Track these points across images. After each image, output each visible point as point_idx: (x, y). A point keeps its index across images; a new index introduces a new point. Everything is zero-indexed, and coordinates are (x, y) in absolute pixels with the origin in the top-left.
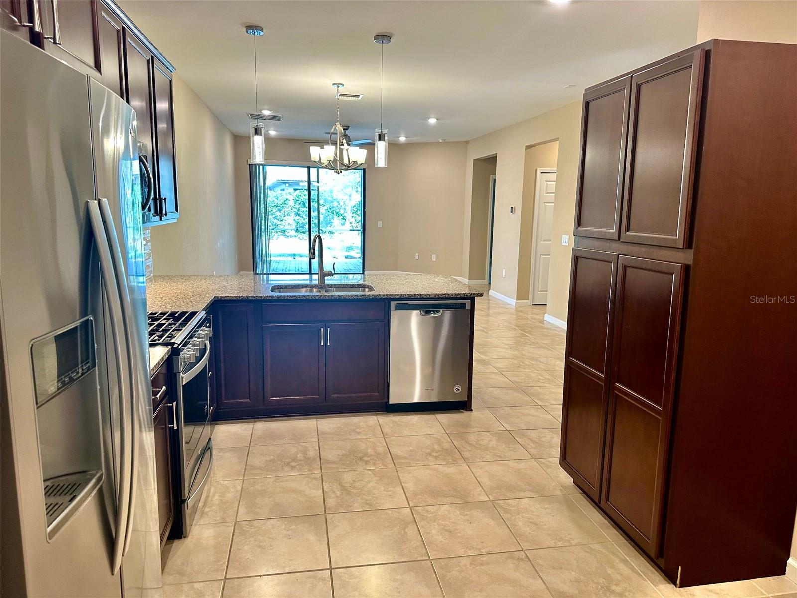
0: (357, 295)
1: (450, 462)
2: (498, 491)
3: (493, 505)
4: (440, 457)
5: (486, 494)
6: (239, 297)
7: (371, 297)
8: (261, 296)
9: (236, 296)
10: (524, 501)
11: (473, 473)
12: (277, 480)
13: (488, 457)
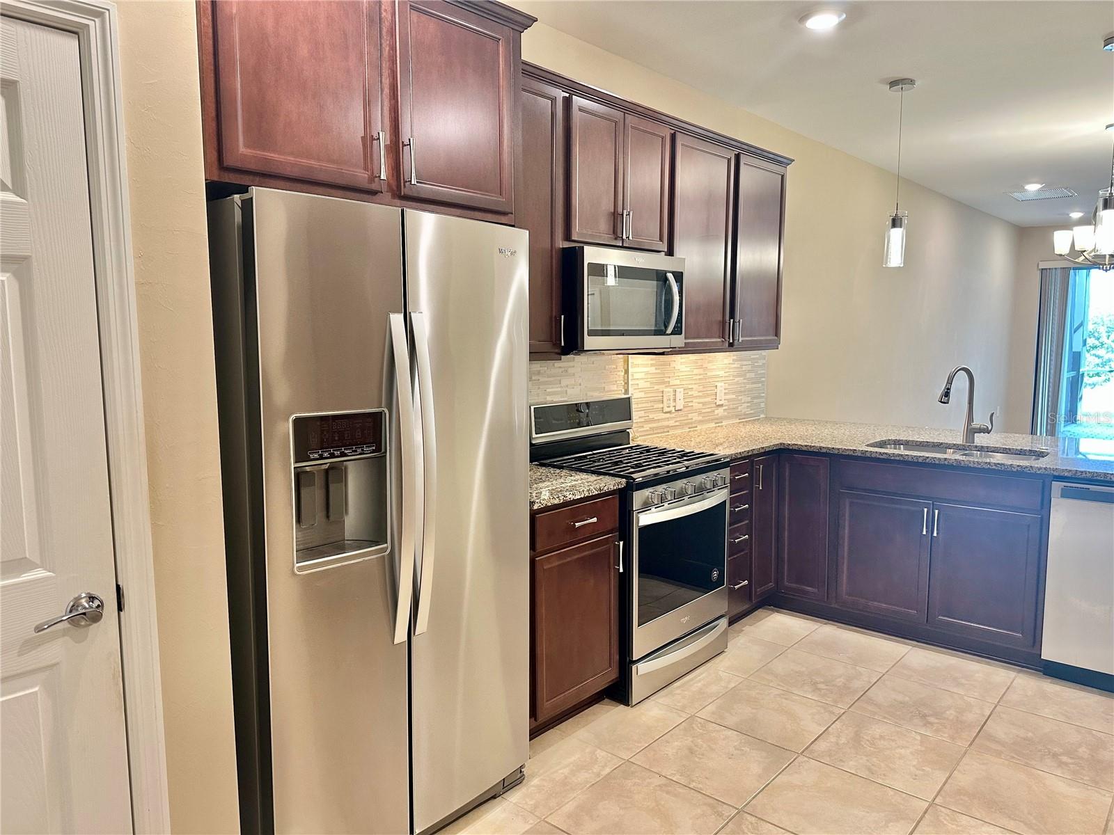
0: (989, 463)
4: (1072, 766)
6: (811, 447)
7: (1015, 470)
8: (838, 449)
9: (806, 446)
12: (783, 695)
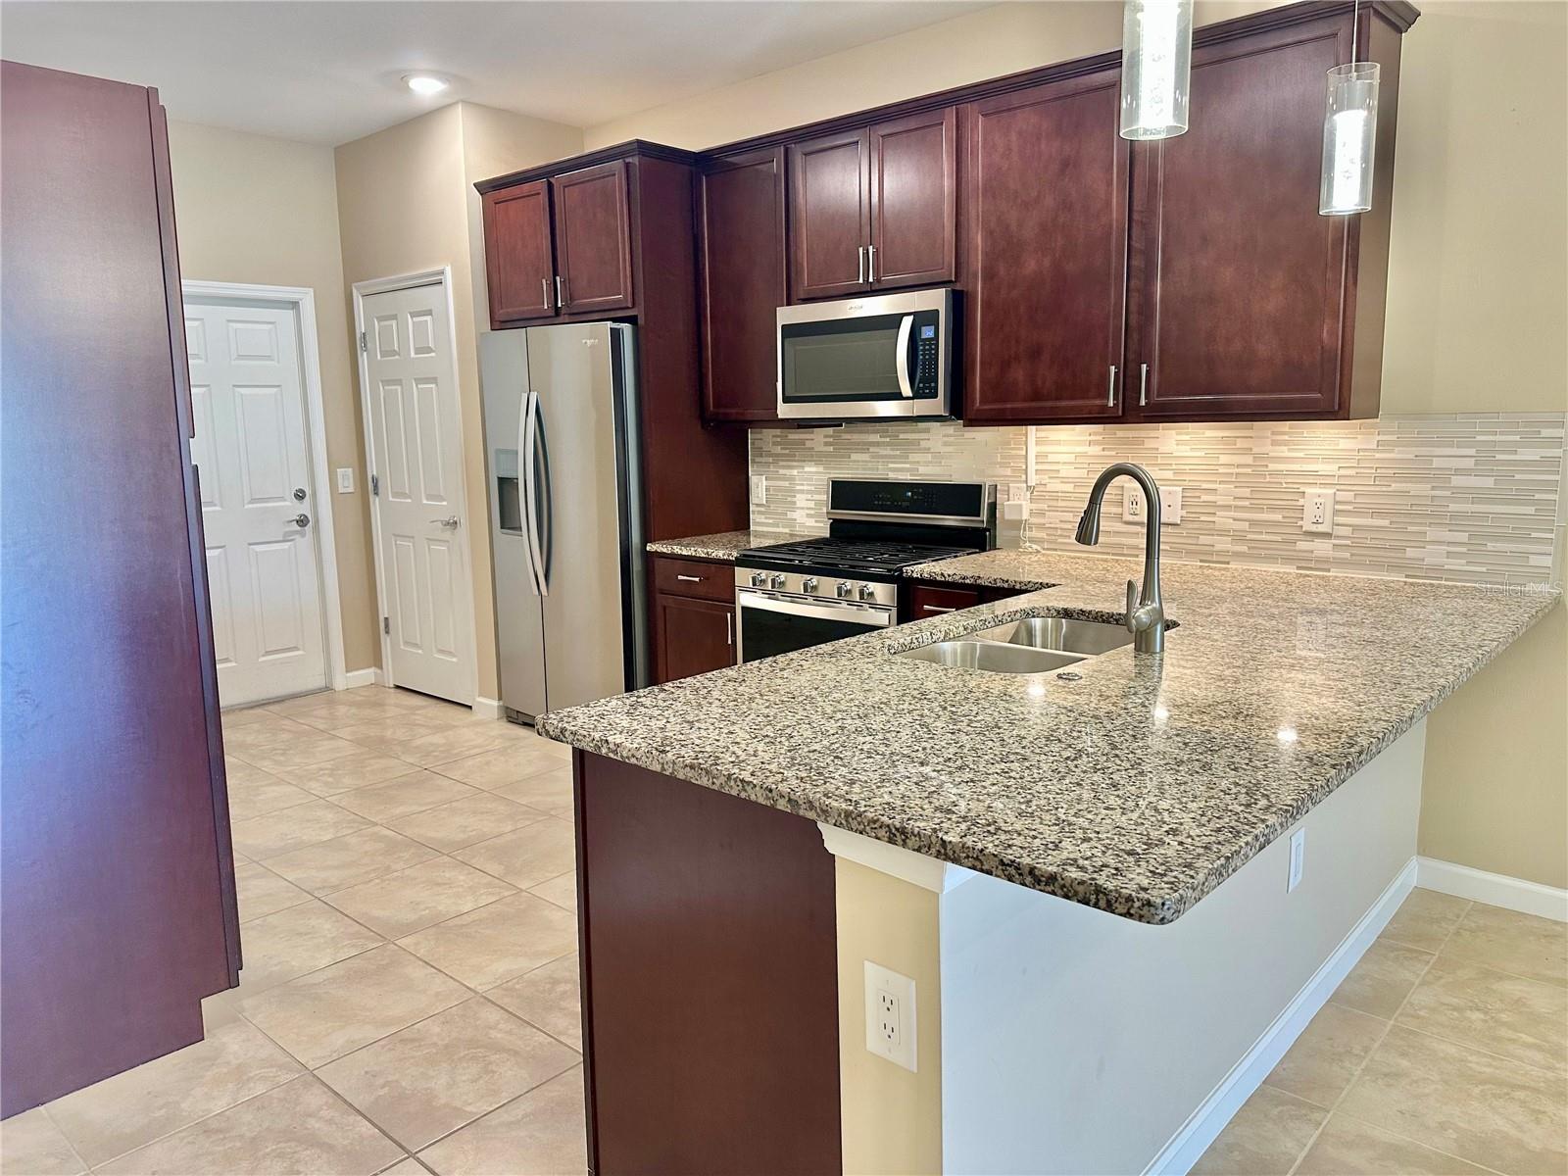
1: (518, 983)
2: (382, 963)
3: (382, 937)
4: (548, 986)
5: (405, 950)
10: (324, 962)
11: (451, 977)
13: (437, 1030)
